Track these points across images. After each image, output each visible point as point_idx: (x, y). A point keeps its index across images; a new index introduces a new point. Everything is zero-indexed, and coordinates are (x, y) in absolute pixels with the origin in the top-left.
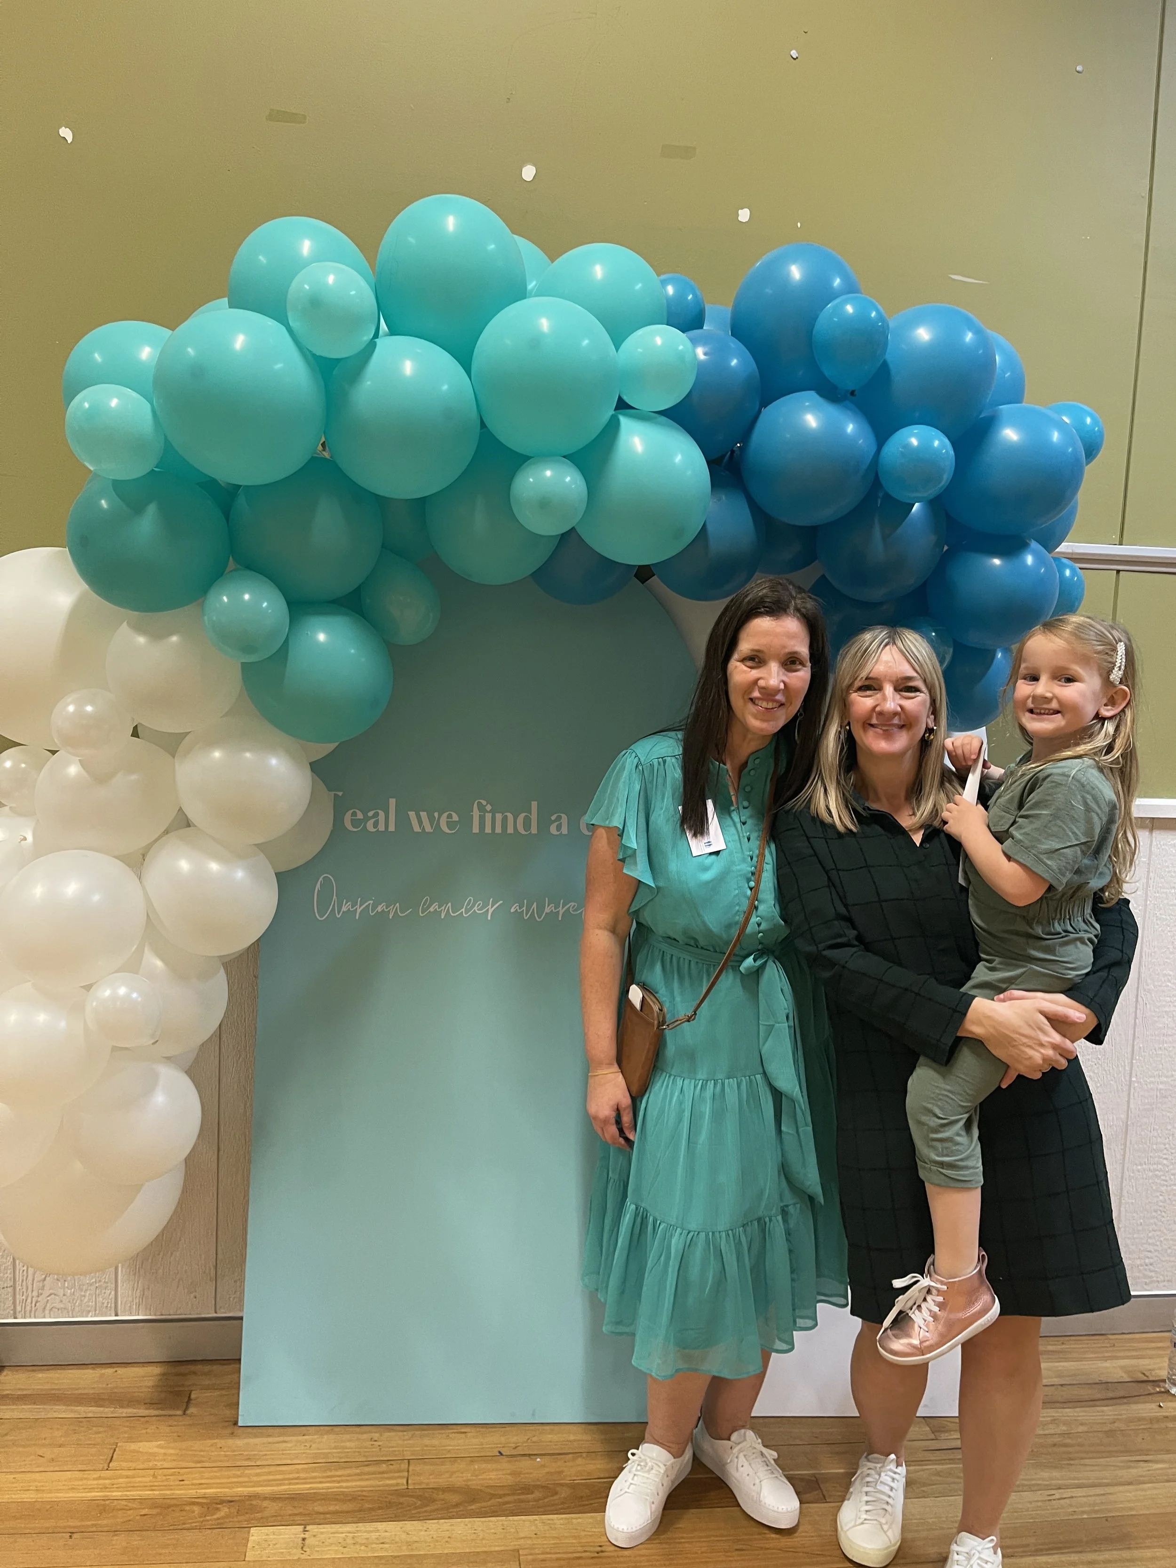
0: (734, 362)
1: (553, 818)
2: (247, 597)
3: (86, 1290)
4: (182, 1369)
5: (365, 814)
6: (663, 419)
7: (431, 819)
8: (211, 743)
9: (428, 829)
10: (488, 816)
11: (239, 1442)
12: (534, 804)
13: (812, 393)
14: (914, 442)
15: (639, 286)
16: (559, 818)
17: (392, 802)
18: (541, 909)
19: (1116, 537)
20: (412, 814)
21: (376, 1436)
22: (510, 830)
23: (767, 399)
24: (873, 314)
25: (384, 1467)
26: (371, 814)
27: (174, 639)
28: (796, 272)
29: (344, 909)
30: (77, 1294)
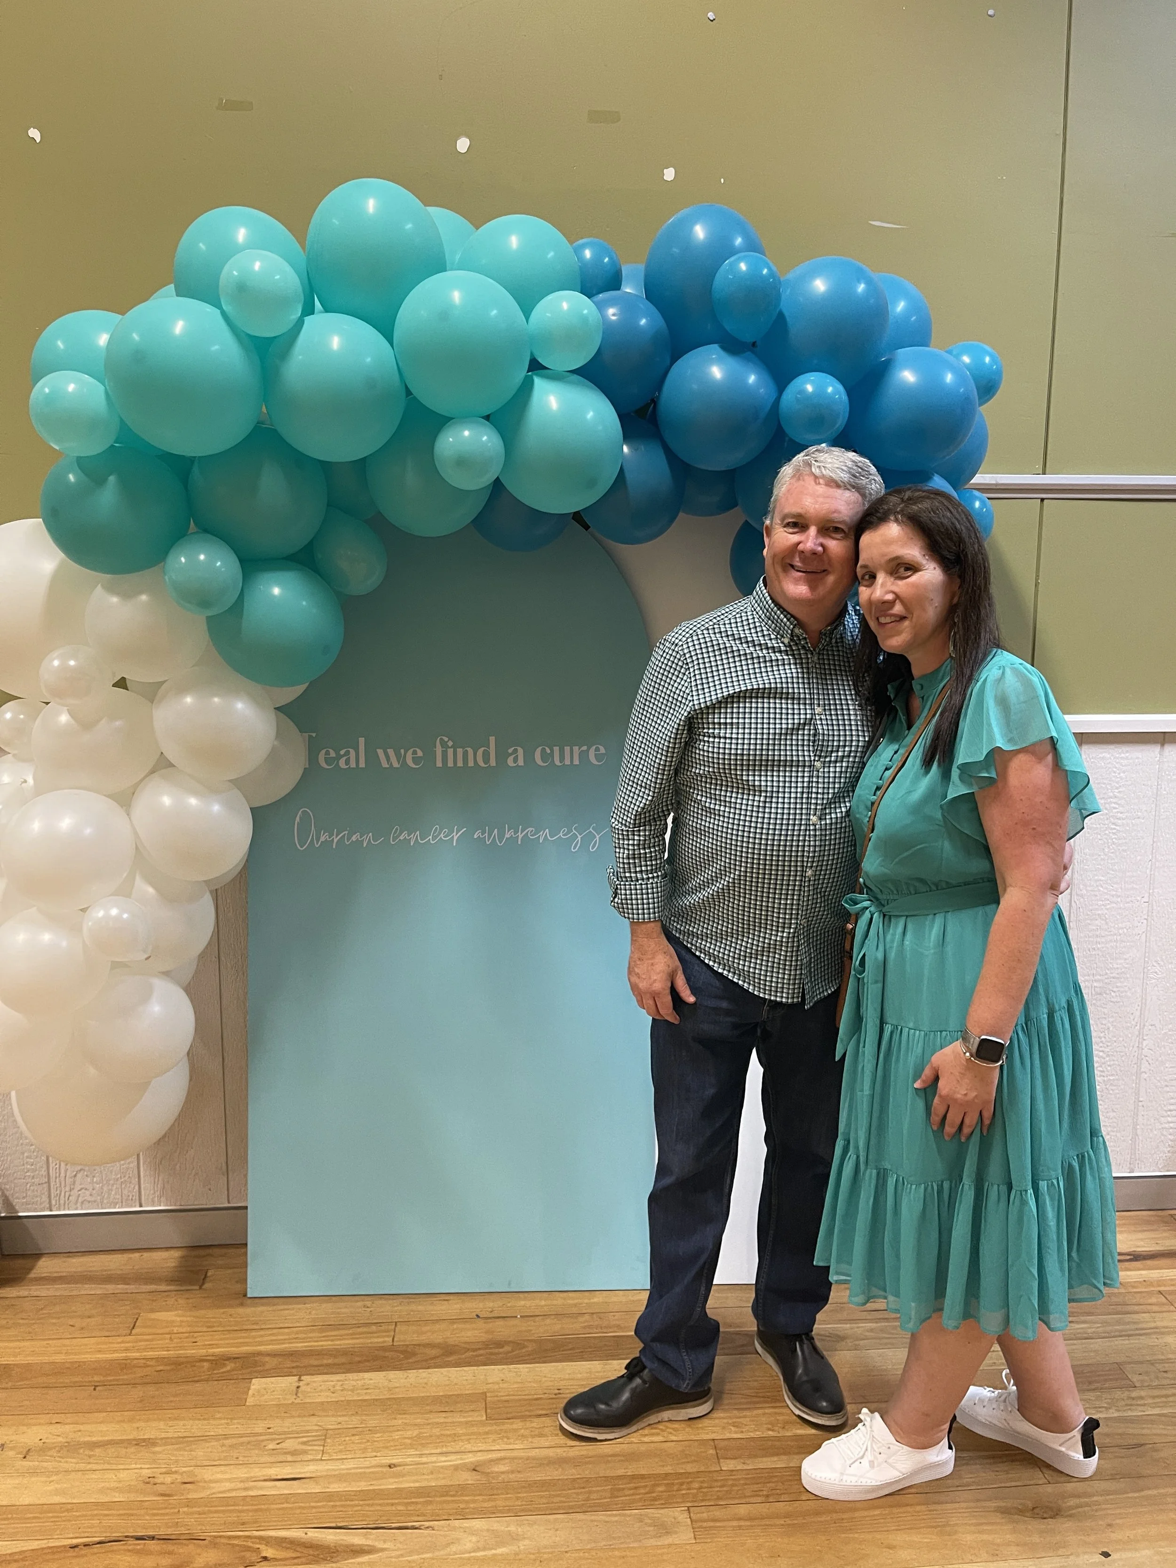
0: (643, 322)
1: (510, 751)
2: (202, 557)
3: (113, 1185)
4: (202, 1252)
5: (337, 752)
6: (575, 377)
7: (398, 755)
8: (183, 690)
9: (396, 765)
10: (450, 751)
11: (249, 1310)
12: (492, 739)
13: (716, 346)
14: (810, 388)
15: (551, 254)
16: (516, 751)
17: (362, 740)
18: (501, 836)
19: (1039, 467)
20: (380, 752)
21: (369, 1303)
22: (471, 764)
23: (676, 354)
24: (765, 271)
25: (374, 1328)
26: (342, 752)
27: (144, 597)
28: (700, 232)
29: (322, 839)
30: (105, 1189)
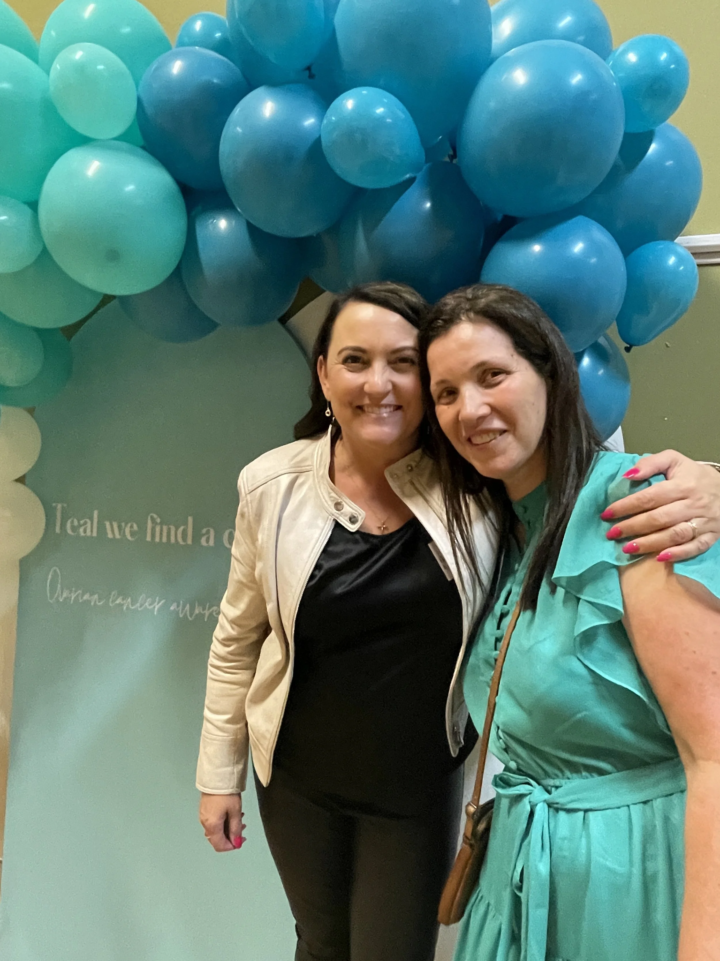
1: (204, 531)
5: (78, 522)
7: (119, 527)
9: (118, 536)
10: (158, 529)
12: (190, 519)
16: (208, 532)
17: (96, 514)
18: (192, 611)
20: (108, 524)
22: (173, 540)
26: (82, 522)
29: (65, 595)
